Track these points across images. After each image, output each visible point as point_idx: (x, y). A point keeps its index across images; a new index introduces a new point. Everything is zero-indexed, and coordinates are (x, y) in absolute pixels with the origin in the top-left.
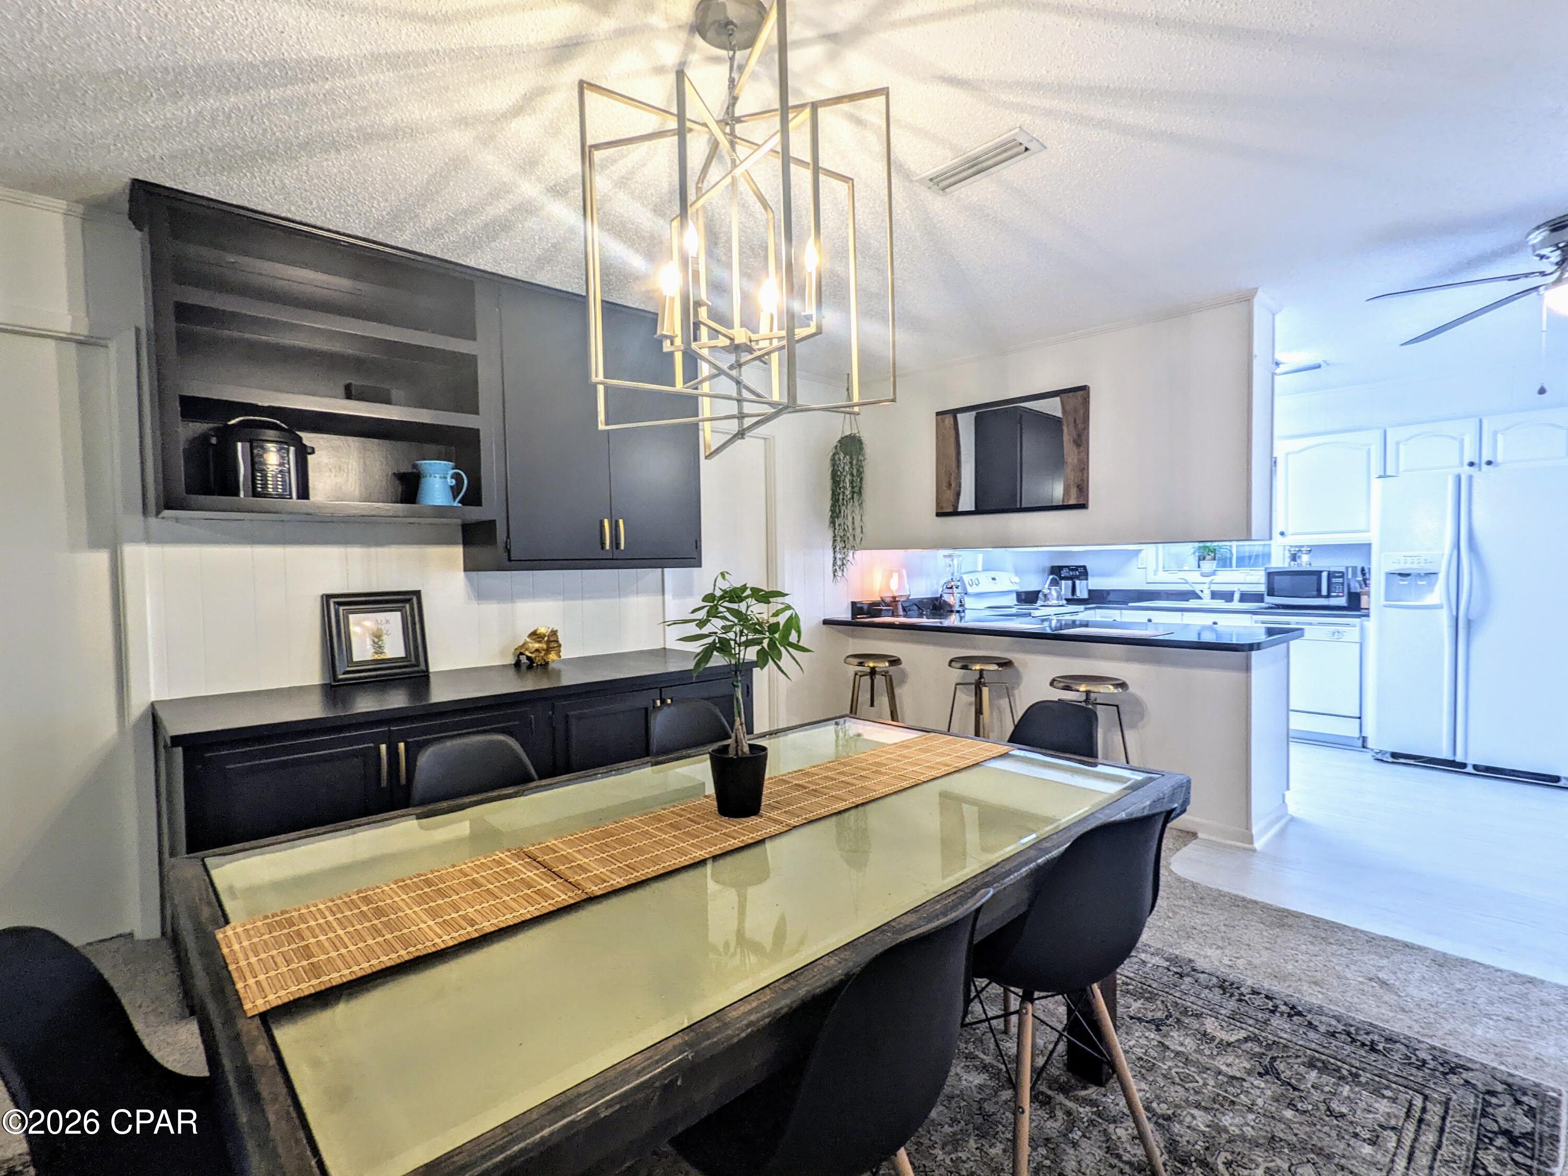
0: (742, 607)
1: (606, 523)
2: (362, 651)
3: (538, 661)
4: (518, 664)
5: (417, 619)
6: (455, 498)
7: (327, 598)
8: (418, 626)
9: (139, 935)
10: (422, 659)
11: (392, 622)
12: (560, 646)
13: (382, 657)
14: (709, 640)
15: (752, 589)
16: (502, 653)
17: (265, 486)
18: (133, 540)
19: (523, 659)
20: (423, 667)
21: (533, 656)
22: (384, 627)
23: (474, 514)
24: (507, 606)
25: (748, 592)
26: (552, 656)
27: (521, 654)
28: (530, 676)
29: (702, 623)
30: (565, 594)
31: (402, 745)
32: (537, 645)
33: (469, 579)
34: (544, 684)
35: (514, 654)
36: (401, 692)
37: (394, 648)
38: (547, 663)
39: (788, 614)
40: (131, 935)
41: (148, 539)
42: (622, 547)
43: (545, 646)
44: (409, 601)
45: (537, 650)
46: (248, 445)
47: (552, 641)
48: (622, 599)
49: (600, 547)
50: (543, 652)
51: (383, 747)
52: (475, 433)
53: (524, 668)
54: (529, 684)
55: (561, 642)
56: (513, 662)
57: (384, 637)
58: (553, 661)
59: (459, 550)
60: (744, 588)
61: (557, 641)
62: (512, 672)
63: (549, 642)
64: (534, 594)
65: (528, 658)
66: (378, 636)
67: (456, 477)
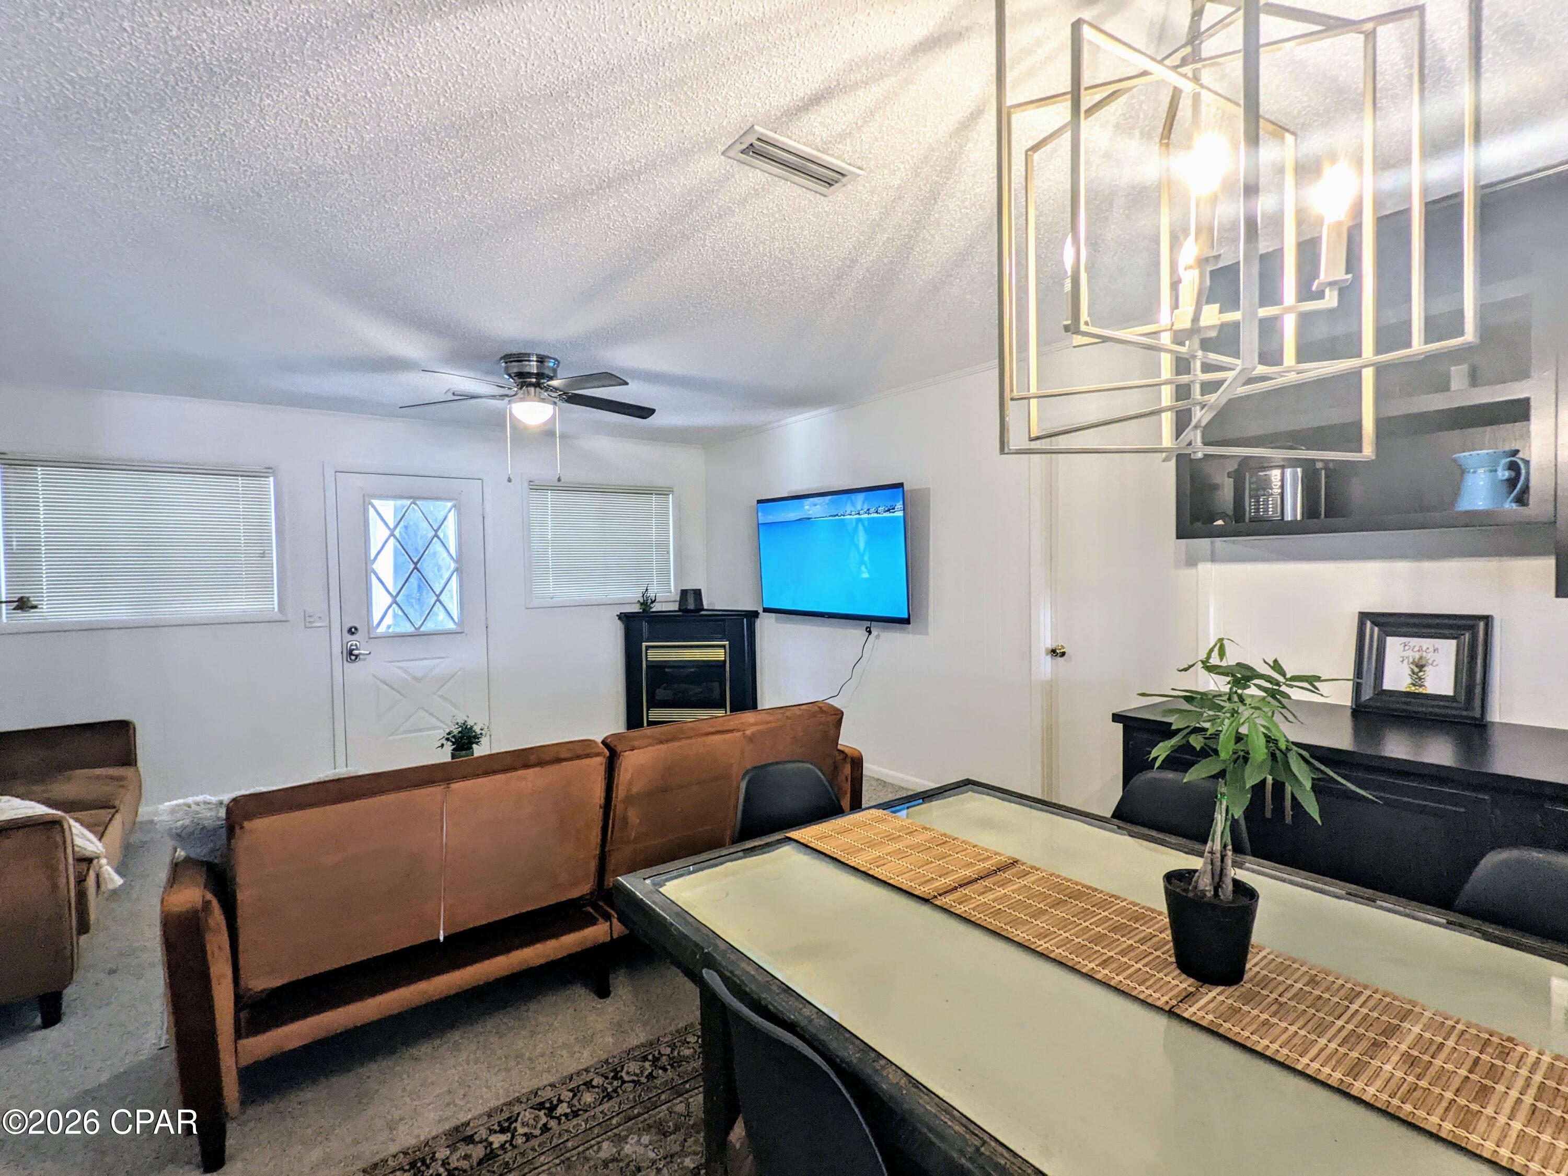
2: (1397, 681)
5: (1480, 649)
6: (1508, 496)
7: (1364, 617)
8: (1479, 660)
10: (1478, 701)
11: (1442, 650)
13: (1421, 690)
20: (1479, 713)
22: (1430, 656)
37: (1440, 684)
44: (1473, 627)
57: (1430, 670)
59: (1550, 565)
66: (1421, 667)
67: (1511, 467)
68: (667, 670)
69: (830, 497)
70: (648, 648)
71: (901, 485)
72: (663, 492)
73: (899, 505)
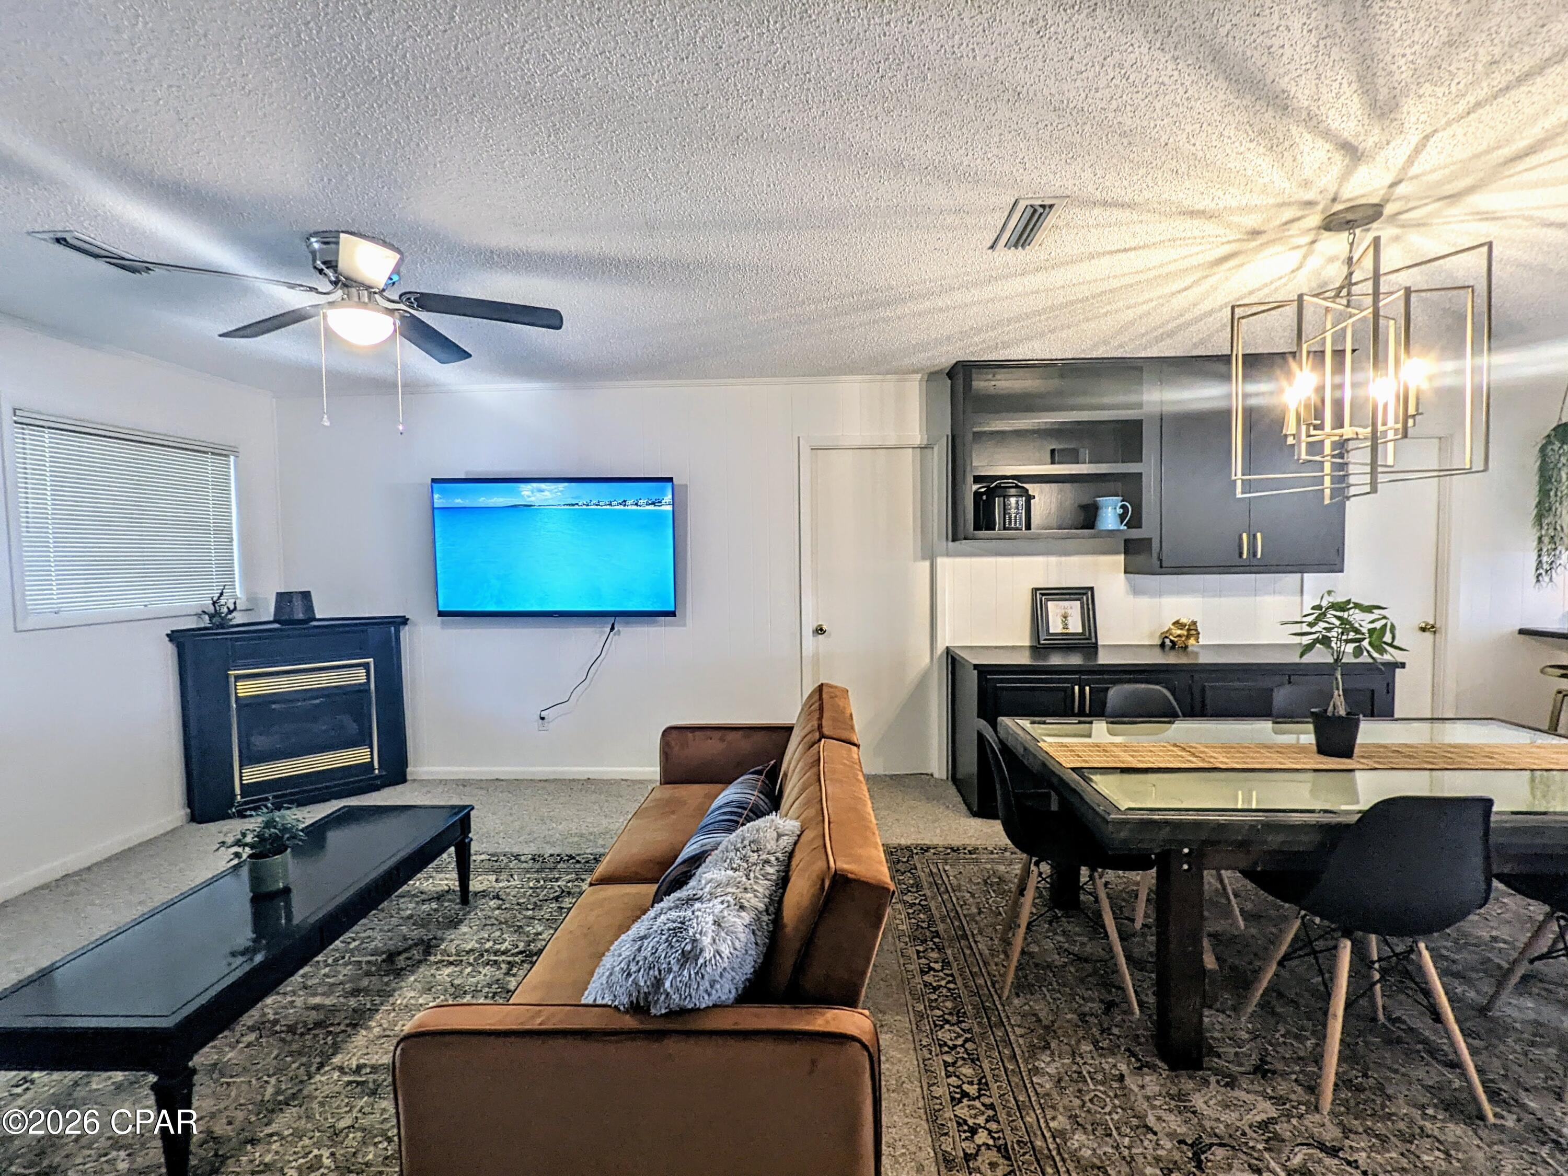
0: (1345, 615)
1: (1245, 536)
2: (1056, 627)
3: (1180, 644)
4: (1163, 645)
5: (1090, 606)
6: (1122, 523)
7: (1035, 590)
8: (1091, 613)
9: (936, 775)
10: (1093, 634)
11: (1074, 608)
12: (1198, 633)
13: (1067, 631)
14: (1315, 636)
15: (1354, 603)
16: (1151, 635)
17: (1010, 523)
18: (942, 555)
19: (1167, 641)
20: (1094, 640)
21: (1176, 639)
22: (1069, 611)
23: (1135, 534)
24: (1157, 600)
25: (1351, 605)
26: (1192, 641)
27: (1166, 637)
28: (1173, 653)
29: (1311, 625)
30: (1204, 592)
31: (1087, 688)
32: (1179, 632)
33: (1127, 578)
34: (1184, 660)
35: (1160, 636)
36: (1079, 654)
37: (1076, 626)
38: (1186, 647)
39: (1383, 622)
40: (932, 775)
41: (948, 555)
42: (1259, 556)
43: (1185, 633)
44: (1086, 594)
45: (1179, 636)
46: (1002, 499)
47: (1192, 630)
48: (1258, 598)
49: (1237, 556)
50: (1183, 639)
51: (1077, 688)
52: (1140, 475)
53: (1167, 648)
54: (1172, 659)
55: (1200, 630)
56: (1159, 643)
57: (1069, 618)
58: (1193, 645)
59: (1122, 558)
60: (1349, 602)
61: (1196, 630)
62: (1158, 650)
63: (1189, 630)
64: (1179, 592)
65: (1171, 641)
66: (1065, 617)
67: (1123, 507)
68: (274, 706)
69: (566, 484)
70: (238, 678)
71: (670, 480)
72: (221, 452)
73: (668, 498)
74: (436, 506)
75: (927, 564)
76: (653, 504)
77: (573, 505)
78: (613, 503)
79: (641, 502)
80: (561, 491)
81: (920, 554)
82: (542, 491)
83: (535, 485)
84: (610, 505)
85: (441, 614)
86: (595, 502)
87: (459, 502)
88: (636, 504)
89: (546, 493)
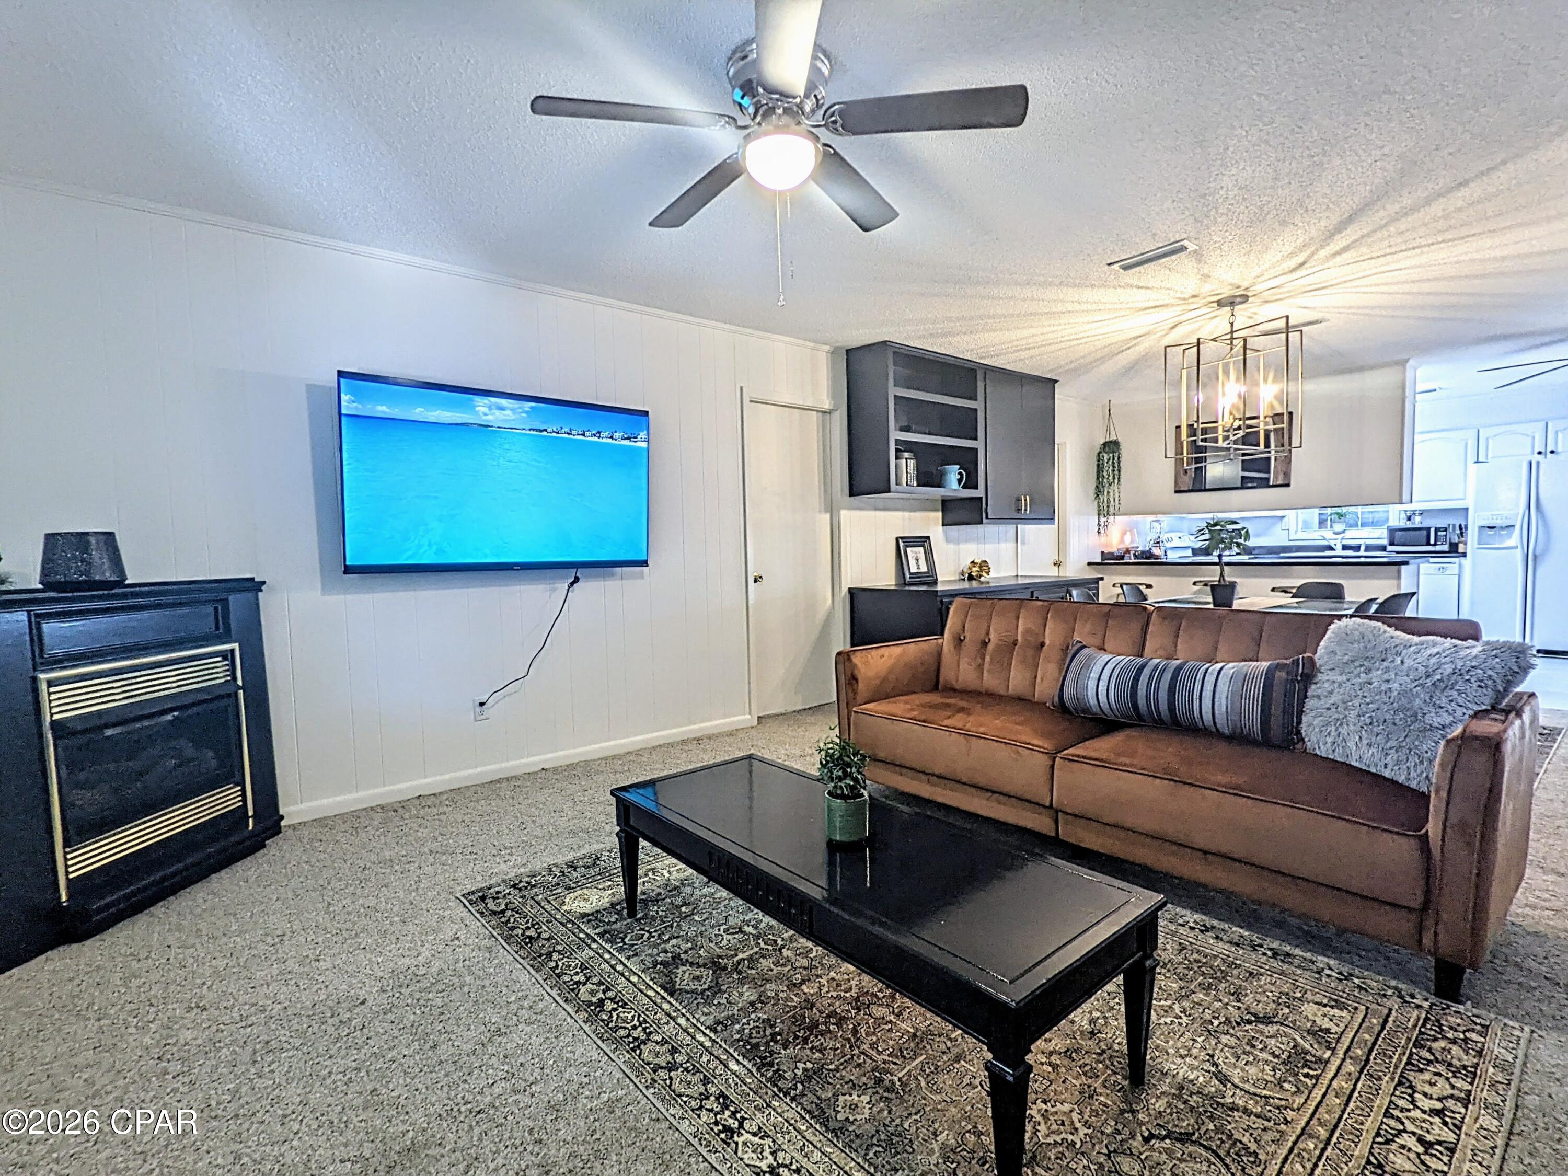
1: (1022, 497)
2: (912, 567)
3: (976, 577)
4: (964, 580)
5: (930, 551)
6: (959, 485)
7: (897, 538)
8: (931, 556)
10: (933, 572)
11: (921, 552)
12: (988, 569)
13: (919, 571)
17: (909, 480)
18: (843, 508)
19: (970, 576)
20: (934, 576)
21: (975, 574)
22: (919, 555)
23: (969, 494)
24: (960, 545)
26: (985, 574)
27: (968, 573)
32: (975, 568)
33: (943, 530)
34: (983, 587)
37: (924, 567)
38: (982, 577)
41: (847, 508)
43: (981, 569)
44: (926, 541)
45: (975, 570)
47: (983, 566)
50: (979, 572)
52: (975, 450)
55: (988, 567)
57: (920, 561)
58: (985, 577)
59: (940, 514)
61: (986, 567)
63: (981, 566)
65: (973, 575)
66: (917, 560)
67: (960, 474)
74: (344, 411)
75: (828, 516)
76: (629, 438)
77: (541, 431)
78: (587, 433)
79: (616, 435)
80: (526, 412)
81: (823, 508)
82: (502, 409)
83: (493, 400)
84: (583, 435)
85: (348, 570)
86: (567, 430)
87: (382, 410)
88: (612, 437)
89: (508, 412)
